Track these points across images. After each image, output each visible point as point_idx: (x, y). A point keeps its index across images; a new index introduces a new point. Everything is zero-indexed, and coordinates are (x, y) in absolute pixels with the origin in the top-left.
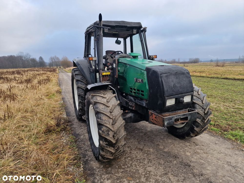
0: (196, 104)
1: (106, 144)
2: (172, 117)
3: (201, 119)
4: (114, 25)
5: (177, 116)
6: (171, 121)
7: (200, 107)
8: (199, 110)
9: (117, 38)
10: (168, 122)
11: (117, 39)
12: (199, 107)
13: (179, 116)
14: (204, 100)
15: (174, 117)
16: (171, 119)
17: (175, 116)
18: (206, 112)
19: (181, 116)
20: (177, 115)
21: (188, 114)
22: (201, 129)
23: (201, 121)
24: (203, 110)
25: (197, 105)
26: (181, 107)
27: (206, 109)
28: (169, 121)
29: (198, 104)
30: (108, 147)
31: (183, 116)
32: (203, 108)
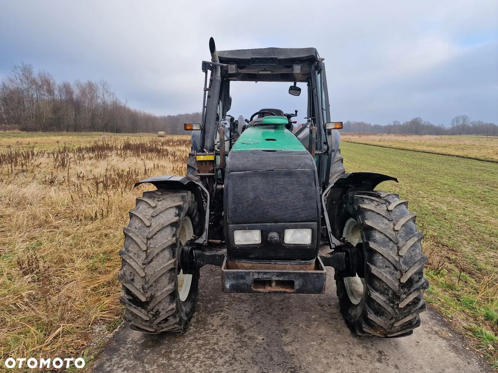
0: (378, 255)
1: (129, 300)
2: (246, 272)
3: (388, 295)
4: (249, 57)
5: (259, 273)
6: (241, 281)
7: (387, 263)
8: (383, 270)
9: (293, 83)
10: (234, 282)
11: (295, 84)
12: (384, 262)
13: (265, 273)
14: (404, 248)
15: (251, 274)
16: (242, 276)
17: (254, 271)
18: (404, 280)
19: (274, 275)
20: (261, 271)
21: (294, 273)
22: (393, 321)
23: (389, 300)
24: (396, 272)
25: (381, 257)
26: (283, 255)
27: (406, 272)
28: (237, 280)
29: (382, 255)
30: (134, 306)
31: (278, 276)
32: (396, 269)
